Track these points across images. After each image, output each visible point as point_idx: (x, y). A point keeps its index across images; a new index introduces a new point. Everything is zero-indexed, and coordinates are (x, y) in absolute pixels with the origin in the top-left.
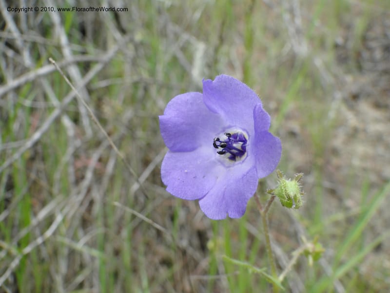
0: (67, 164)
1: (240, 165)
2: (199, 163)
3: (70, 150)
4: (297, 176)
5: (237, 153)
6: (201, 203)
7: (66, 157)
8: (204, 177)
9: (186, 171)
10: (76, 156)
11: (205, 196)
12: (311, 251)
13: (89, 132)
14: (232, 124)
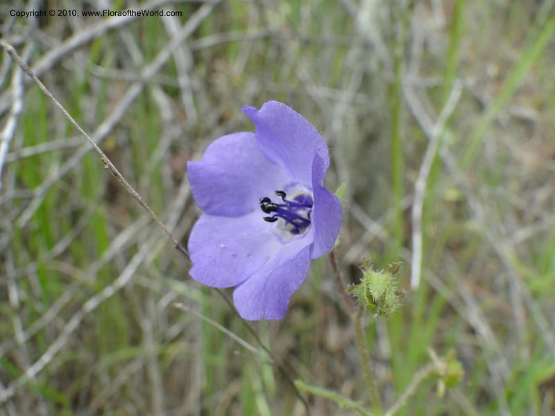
0: (161, 163)
1: (299, 241)
2: (245, 235)
3: (165, 143)
4: (391, 266)
5: (301, 224)
6: (236, 293)
7: (161, 152)
8: (249, 255)
9: (222, 246)
10: (174, 149)
11: (242, 283)
12: (442, 372)
13: (192, 114)
14: (295, 181)
